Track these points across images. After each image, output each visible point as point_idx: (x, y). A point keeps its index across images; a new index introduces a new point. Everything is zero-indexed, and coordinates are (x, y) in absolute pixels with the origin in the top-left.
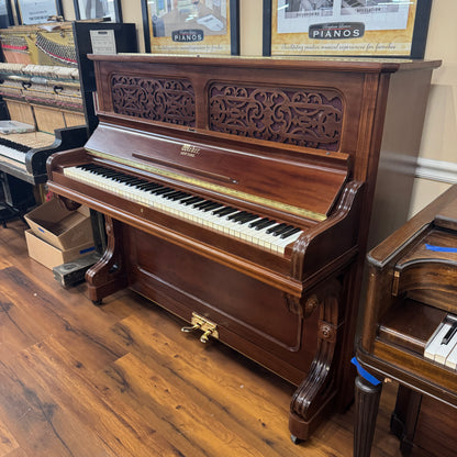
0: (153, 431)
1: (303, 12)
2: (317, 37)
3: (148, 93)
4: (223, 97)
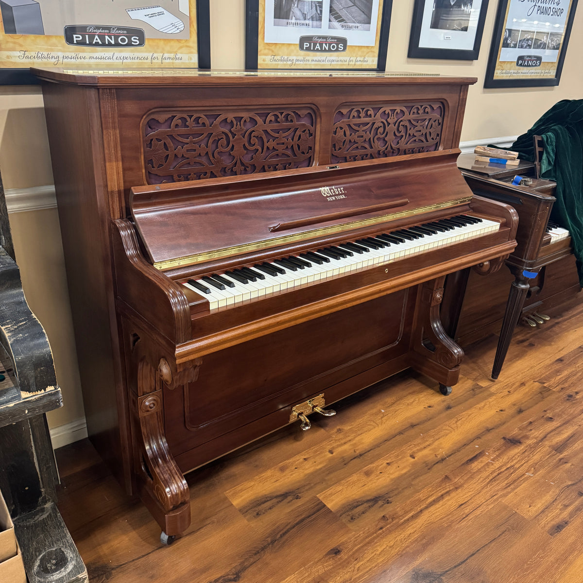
0: (447, 477)
1: (294, 21)
2: (308, 49)
3: (234, 135)
4: (348, 122)
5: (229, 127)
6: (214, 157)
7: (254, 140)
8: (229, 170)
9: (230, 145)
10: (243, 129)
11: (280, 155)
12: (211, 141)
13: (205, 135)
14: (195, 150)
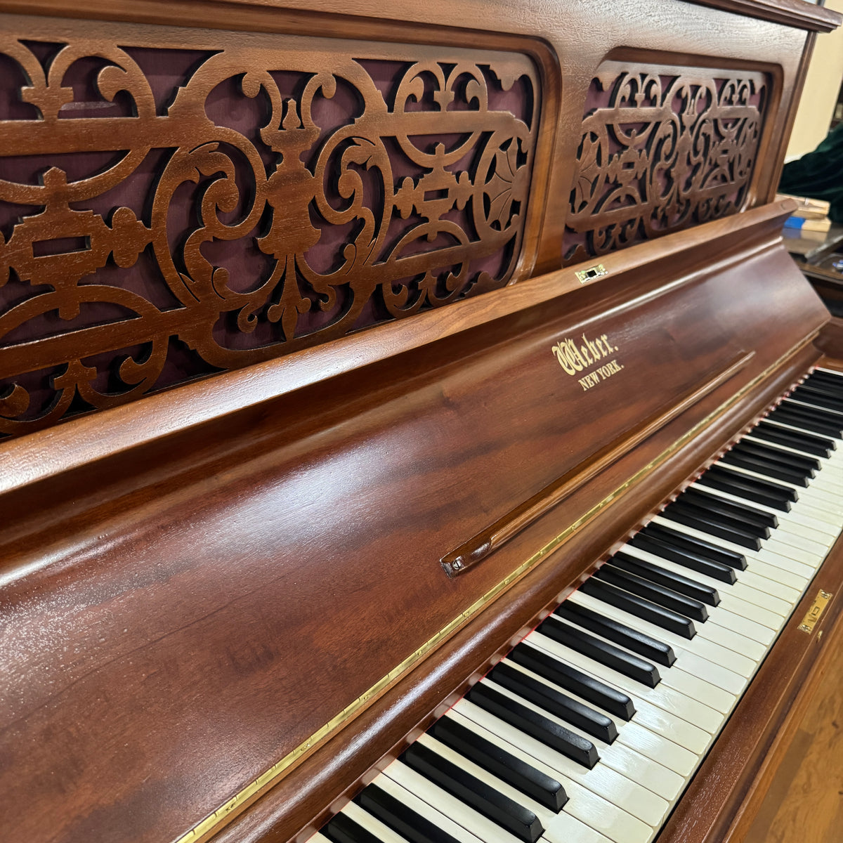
3: (272, 159)
4: (612, 116)
5: (247, 118)
6: (181, 267)
7: (350, 180)
8: (251, 318)
9: (257, 210)
10: (310, 133)
11: (433, 236)
12: (166, 186)
13: (135, 158)
14: (82, 243)
